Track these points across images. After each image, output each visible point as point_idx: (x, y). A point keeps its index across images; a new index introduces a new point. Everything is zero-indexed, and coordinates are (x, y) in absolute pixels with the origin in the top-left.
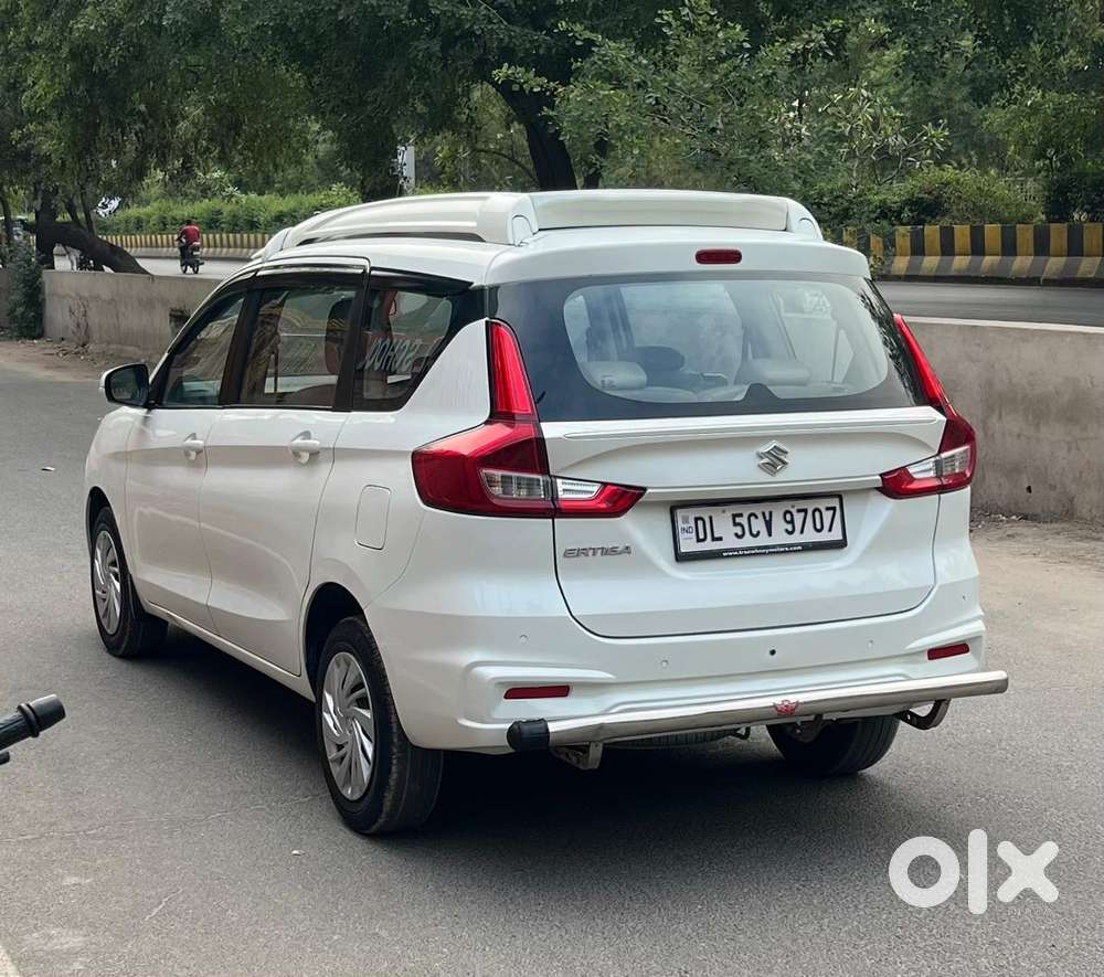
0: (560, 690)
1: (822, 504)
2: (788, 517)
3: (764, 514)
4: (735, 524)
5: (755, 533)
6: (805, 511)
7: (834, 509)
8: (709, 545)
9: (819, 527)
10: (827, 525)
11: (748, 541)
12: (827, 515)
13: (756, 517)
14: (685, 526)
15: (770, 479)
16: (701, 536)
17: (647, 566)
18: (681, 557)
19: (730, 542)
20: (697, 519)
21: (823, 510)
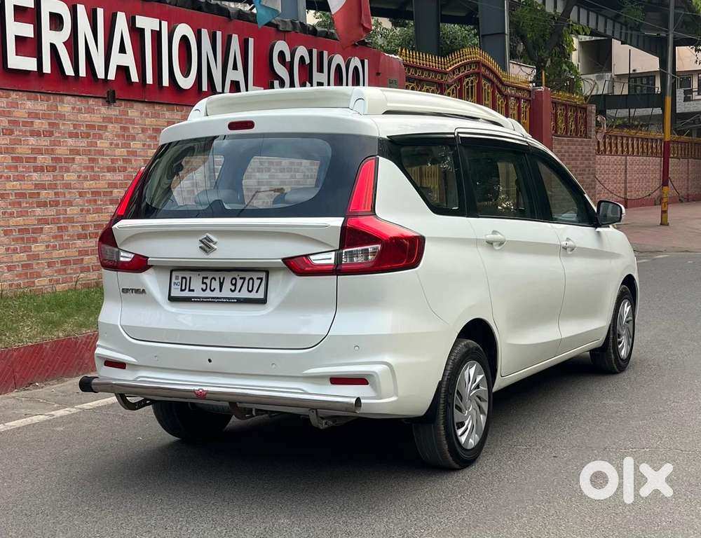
1: (255, 275)
2: (234, 282)
3: (220, 278)
4: (203, 283)
5: (212, 289)
6: (244, 279)
7: (261, 279)
8: (186, 294)
9: (250, 289)
10: (255, 289)
11: (208, 294)
12: (257, 282)
13: (215, 280)
14: (176, 281)
15: (206, 256)
16: (183, 288)
17: (153, 301)
18: (172, 299)
19: (198, 293)
20: (182, 278)
21: (255, 279)
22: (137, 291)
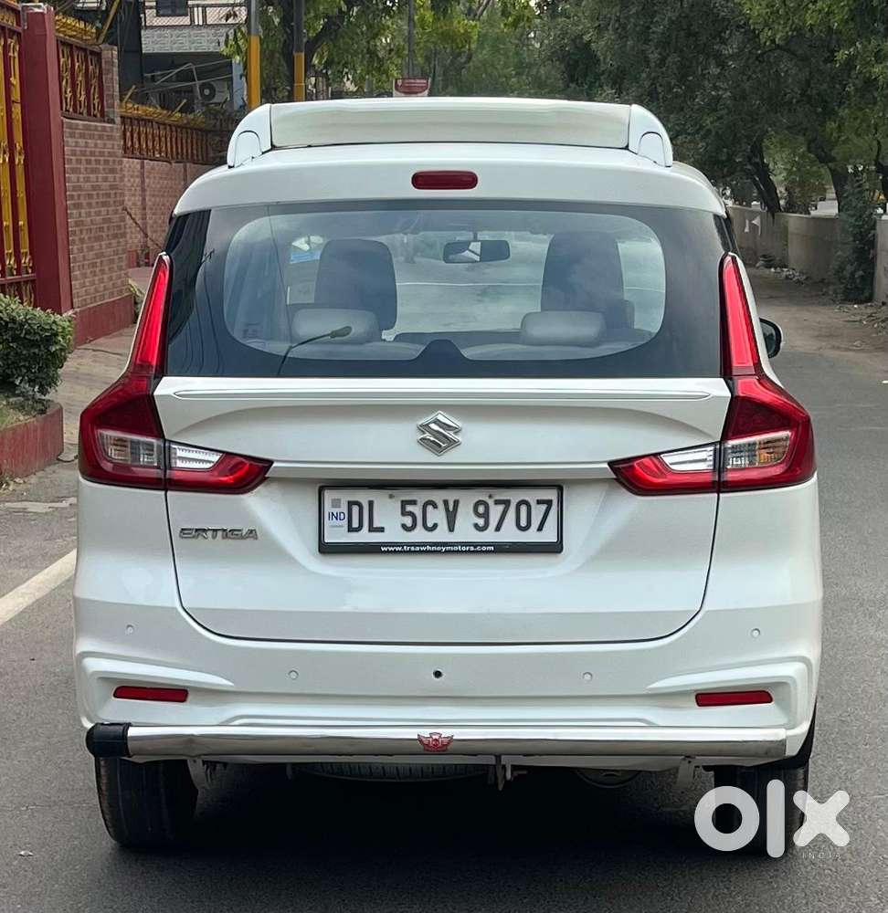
0: (176, 694)
1: (532, 496)
2: (481, 509)
3: (446, 503)
4: (404, 513)
5: (430, 524)
6: (507, 503)
7: (549, 503)
8: (364, 536)
9: (523, 523)
10: (536, 523)
11: (419, 535)
12: (538, 512)
13: (435, 506)
14: (335, 511)
15: (434, 458)
16: (355, 524)
17: (276, 554)
18: (326, 549)
19: (394, 534)
20: (351, 504)
21: (533, 504)
22: (230, 534)
